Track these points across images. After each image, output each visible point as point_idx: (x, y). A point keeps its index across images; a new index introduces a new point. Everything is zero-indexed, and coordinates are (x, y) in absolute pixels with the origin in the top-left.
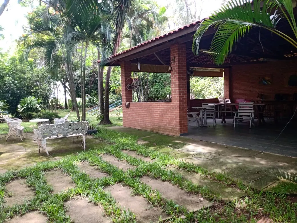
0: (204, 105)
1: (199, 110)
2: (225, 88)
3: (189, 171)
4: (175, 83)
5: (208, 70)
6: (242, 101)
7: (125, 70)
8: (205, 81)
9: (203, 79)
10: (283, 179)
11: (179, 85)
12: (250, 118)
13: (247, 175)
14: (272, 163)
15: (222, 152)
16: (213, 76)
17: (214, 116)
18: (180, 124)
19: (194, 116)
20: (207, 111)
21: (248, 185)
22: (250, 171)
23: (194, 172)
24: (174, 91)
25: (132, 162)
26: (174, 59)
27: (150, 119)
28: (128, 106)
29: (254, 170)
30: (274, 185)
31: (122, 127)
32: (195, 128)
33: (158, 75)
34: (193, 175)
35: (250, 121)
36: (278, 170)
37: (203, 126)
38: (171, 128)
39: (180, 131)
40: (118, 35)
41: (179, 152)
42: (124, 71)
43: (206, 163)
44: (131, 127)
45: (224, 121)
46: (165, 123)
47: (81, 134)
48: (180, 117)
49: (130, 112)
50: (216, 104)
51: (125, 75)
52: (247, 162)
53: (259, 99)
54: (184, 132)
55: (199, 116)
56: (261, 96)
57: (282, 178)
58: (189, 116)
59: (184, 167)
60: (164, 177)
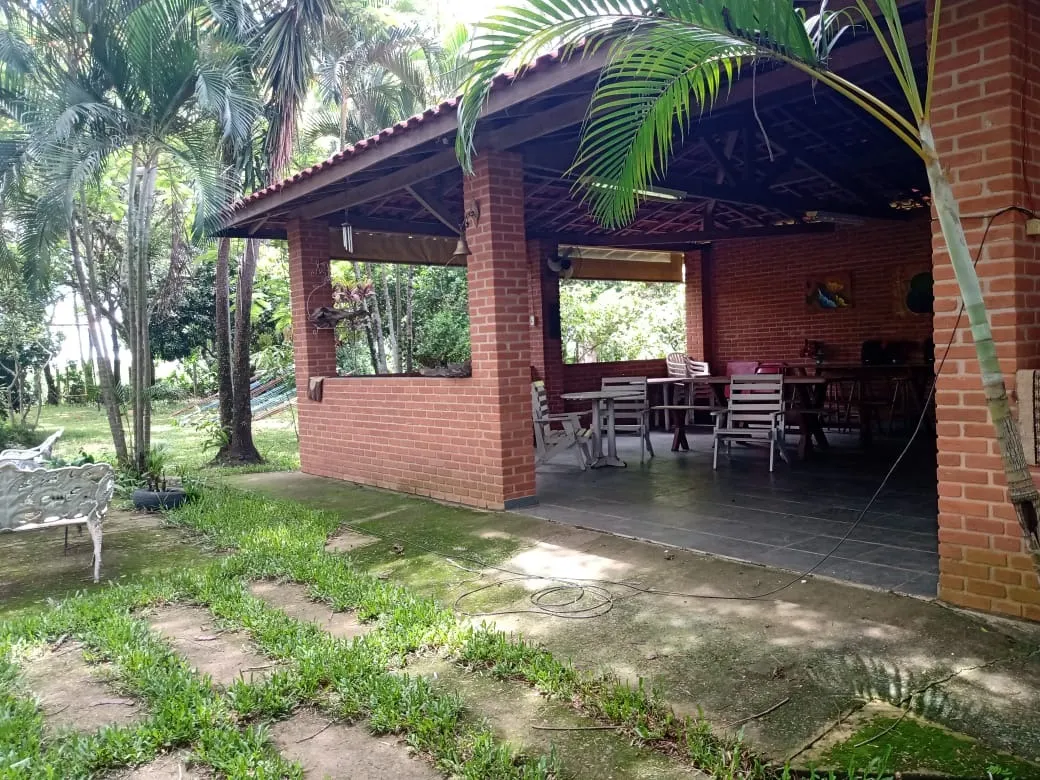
0: (607, 384)
1: (587, 404)
2: (689, 323)
3: (500, 677)
4: (481, 302)
5: (629, 258)
6: (747, 371)
7: (303, 253)
8: (620, 294)
9: (613, 290)
10: (877, 704)
11: (497, 310)
12: (771, 434)
13: (735, 685)
14: (838, 625)
15: (651, 575)
16: (649, 280)
17: (641, 426)
18: (504, 463)
19: (568, 427)
20: (617, 406)
21: (731, 736)
22: (750, 669)
23: (522, 677)
24: (479, 334)
25: (270, 640)
26: (476, 212)
27: (398, 443)
28: (318, 395)
29: (766, 660)
30: (840, 736)
31: (299, 473)
32: (572, 474)
33: (451, 273)
34: (513, 696)
35: (772, 442)
36: (859, 659)
37: (602, 463)
38: (473, 477)
39: (505, 490)
40: (281, 124)
41: (482, 583)
42: (299, 257)
43: (580, 629)
44: (329, 474)
45: (681, 441)
46: (449, 458)
47: (79, 519)
48: (503, 436)
49: (324, 415)
50: (650, 381)
51: (304, 273)
52: (741, 621)
53: (806, 361)
54: (522, 494)
55: (588, 428)
56: (815, 348)
57: (875, 696)
58: (551, 429)
59: (484, 657)
60: (379, 716)
